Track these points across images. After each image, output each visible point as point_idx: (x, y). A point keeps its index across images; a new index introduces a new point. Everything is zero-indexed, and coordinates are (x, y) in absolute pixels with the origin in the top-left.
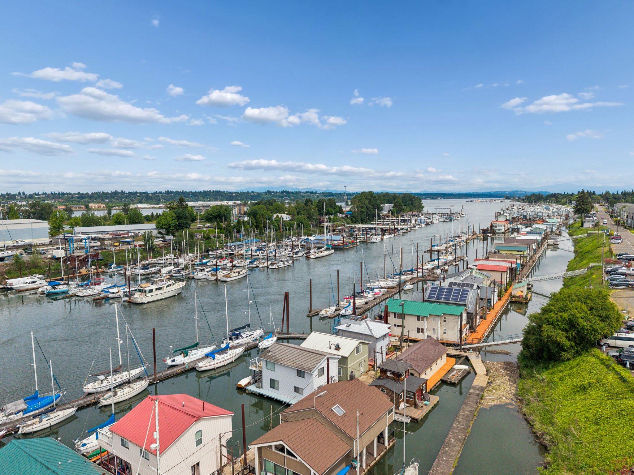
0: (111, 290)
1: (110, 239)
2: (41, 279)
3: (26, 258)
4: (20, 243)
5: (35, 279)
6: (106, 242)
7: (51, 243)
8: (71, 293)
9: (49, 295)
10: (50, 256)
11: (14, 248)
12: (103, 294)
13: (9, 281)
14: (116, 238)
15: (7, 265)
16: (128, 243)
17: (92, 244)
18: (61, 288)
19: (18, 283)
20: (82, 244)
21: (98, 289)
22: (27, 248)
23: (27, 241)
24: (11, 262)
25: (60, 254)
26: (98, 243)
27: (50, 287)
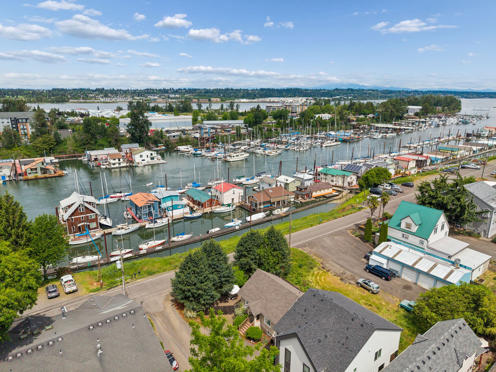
0: (218, 155)
1: (220, 129)
2: (190, 147)
3: (184, 136)
4: (180, 129)
5: (188, 147)
6: (218, 130)
7: (193, 129)
8: (203, 154)
9: (194, 154)
10: (193, 136)
11: (177, 131)
12: (215, 156)
13: (178, 147)
14: (223, 128)
15: (176, 139)
16: (229, 131)
17: (212, 131)
18: (199, 152)
19: (182, 148)
20: (207, 131)
21: (213, 154)
22: (183, 131)
23: (183, 128)
24: (177, 138)
25: (198, 135)
26: (214, 131)
27: (194, 151)
